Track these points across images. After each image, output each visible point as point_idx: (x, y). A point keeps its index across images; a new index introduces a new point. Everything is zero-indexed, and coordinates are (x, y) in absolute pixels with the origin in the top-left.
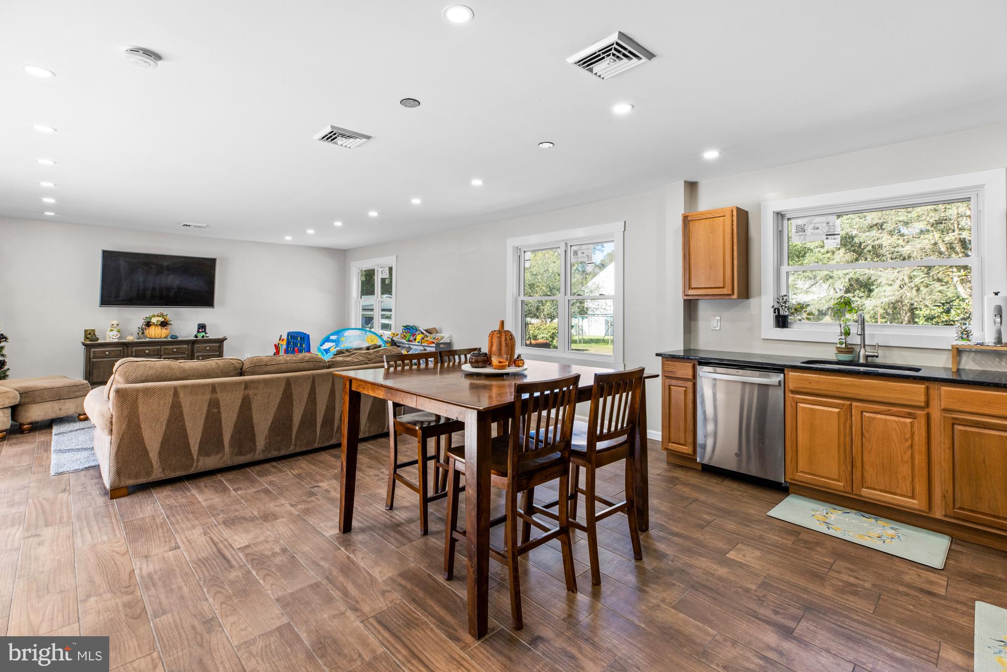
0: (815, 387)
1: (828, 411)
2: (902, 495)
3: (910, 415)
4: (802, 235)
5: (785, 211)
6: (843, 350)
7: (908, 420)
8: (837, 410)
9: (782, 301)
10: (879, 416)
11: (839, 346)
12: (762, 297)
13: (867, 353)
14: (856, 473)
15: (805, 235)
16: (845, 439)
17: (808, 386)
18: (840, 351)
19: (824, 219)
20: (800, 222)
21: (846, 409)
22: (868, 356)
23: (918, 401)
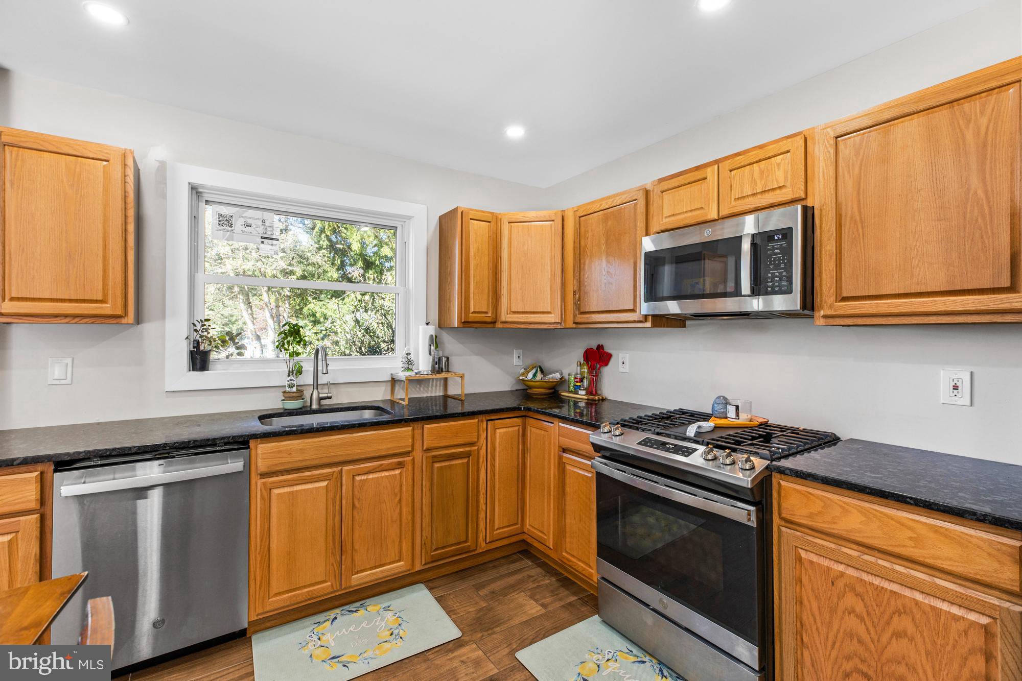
0: (297, 459)
1: (313, 488)
2: (390, 563)
3: (400, 465)
4: (227, 231)
5: (203, 187)
6: (294, 395)
7: (397, 472)
8: (324, 484)
9: (199, 327)
10: (371, 476)
11: (288, 389)
12: (167, 321)
13: (321, 395)
14: (345, 560)
15: (232, 231)
16: (334, 520)
17: (289, 459)
18: (288, 396)
19: (259, 214)
20: (225, 210)
21: (336, 478)
22: (321, 399)
23: (406, 447)
